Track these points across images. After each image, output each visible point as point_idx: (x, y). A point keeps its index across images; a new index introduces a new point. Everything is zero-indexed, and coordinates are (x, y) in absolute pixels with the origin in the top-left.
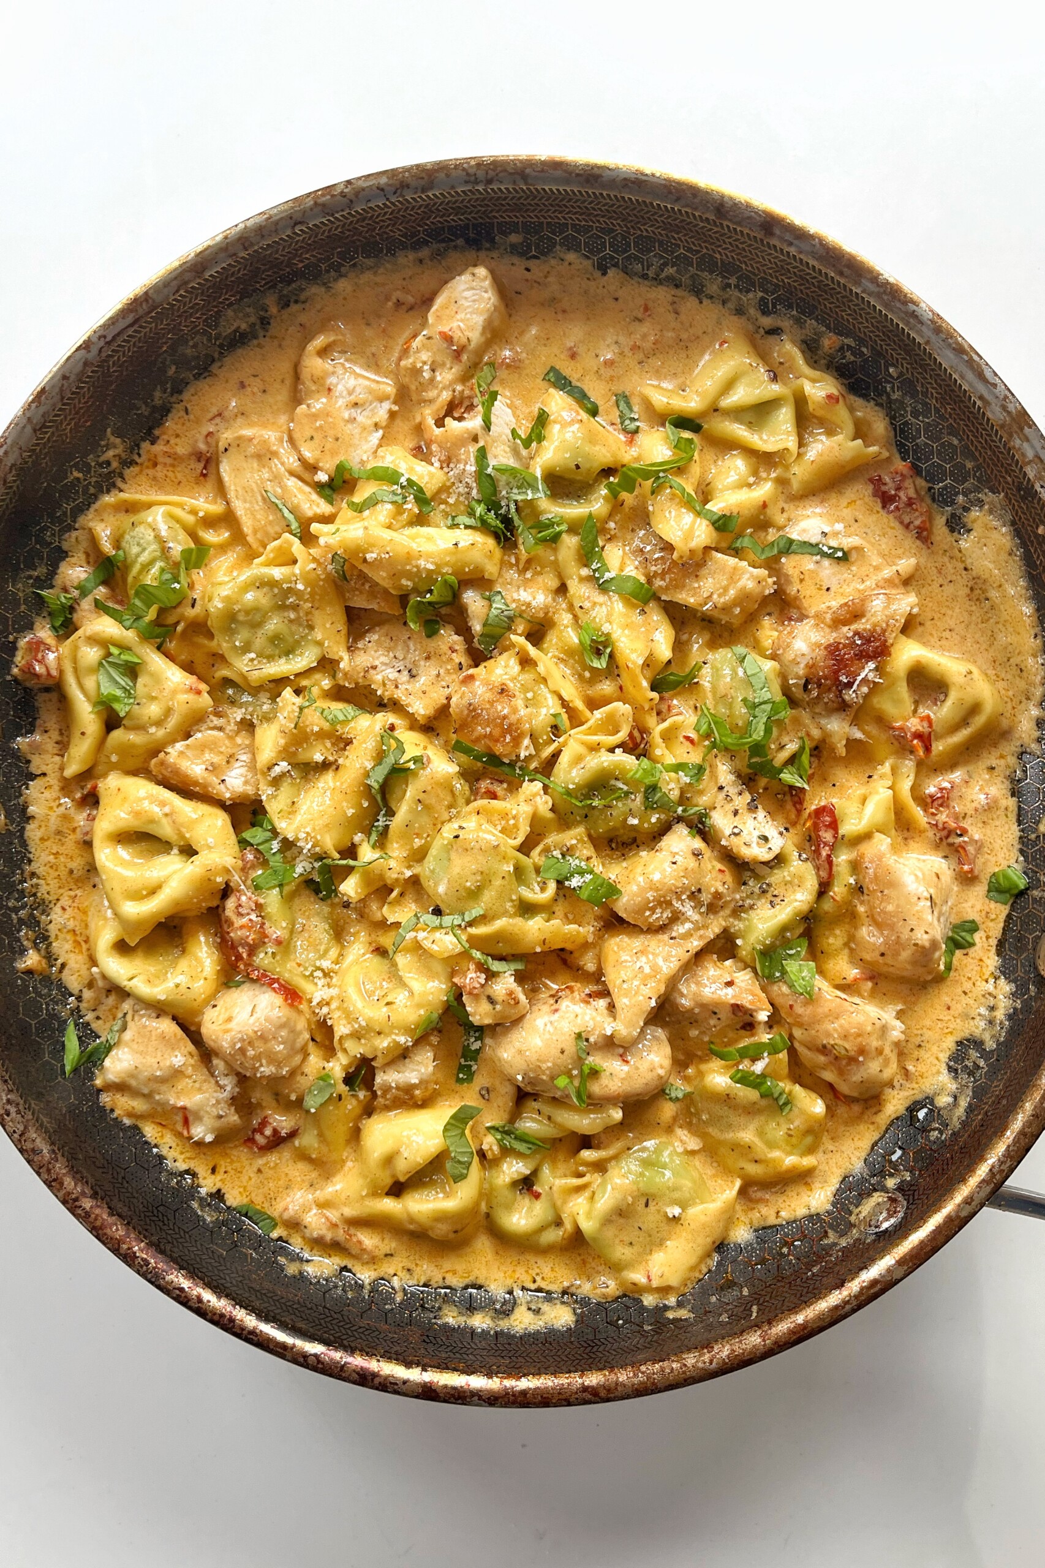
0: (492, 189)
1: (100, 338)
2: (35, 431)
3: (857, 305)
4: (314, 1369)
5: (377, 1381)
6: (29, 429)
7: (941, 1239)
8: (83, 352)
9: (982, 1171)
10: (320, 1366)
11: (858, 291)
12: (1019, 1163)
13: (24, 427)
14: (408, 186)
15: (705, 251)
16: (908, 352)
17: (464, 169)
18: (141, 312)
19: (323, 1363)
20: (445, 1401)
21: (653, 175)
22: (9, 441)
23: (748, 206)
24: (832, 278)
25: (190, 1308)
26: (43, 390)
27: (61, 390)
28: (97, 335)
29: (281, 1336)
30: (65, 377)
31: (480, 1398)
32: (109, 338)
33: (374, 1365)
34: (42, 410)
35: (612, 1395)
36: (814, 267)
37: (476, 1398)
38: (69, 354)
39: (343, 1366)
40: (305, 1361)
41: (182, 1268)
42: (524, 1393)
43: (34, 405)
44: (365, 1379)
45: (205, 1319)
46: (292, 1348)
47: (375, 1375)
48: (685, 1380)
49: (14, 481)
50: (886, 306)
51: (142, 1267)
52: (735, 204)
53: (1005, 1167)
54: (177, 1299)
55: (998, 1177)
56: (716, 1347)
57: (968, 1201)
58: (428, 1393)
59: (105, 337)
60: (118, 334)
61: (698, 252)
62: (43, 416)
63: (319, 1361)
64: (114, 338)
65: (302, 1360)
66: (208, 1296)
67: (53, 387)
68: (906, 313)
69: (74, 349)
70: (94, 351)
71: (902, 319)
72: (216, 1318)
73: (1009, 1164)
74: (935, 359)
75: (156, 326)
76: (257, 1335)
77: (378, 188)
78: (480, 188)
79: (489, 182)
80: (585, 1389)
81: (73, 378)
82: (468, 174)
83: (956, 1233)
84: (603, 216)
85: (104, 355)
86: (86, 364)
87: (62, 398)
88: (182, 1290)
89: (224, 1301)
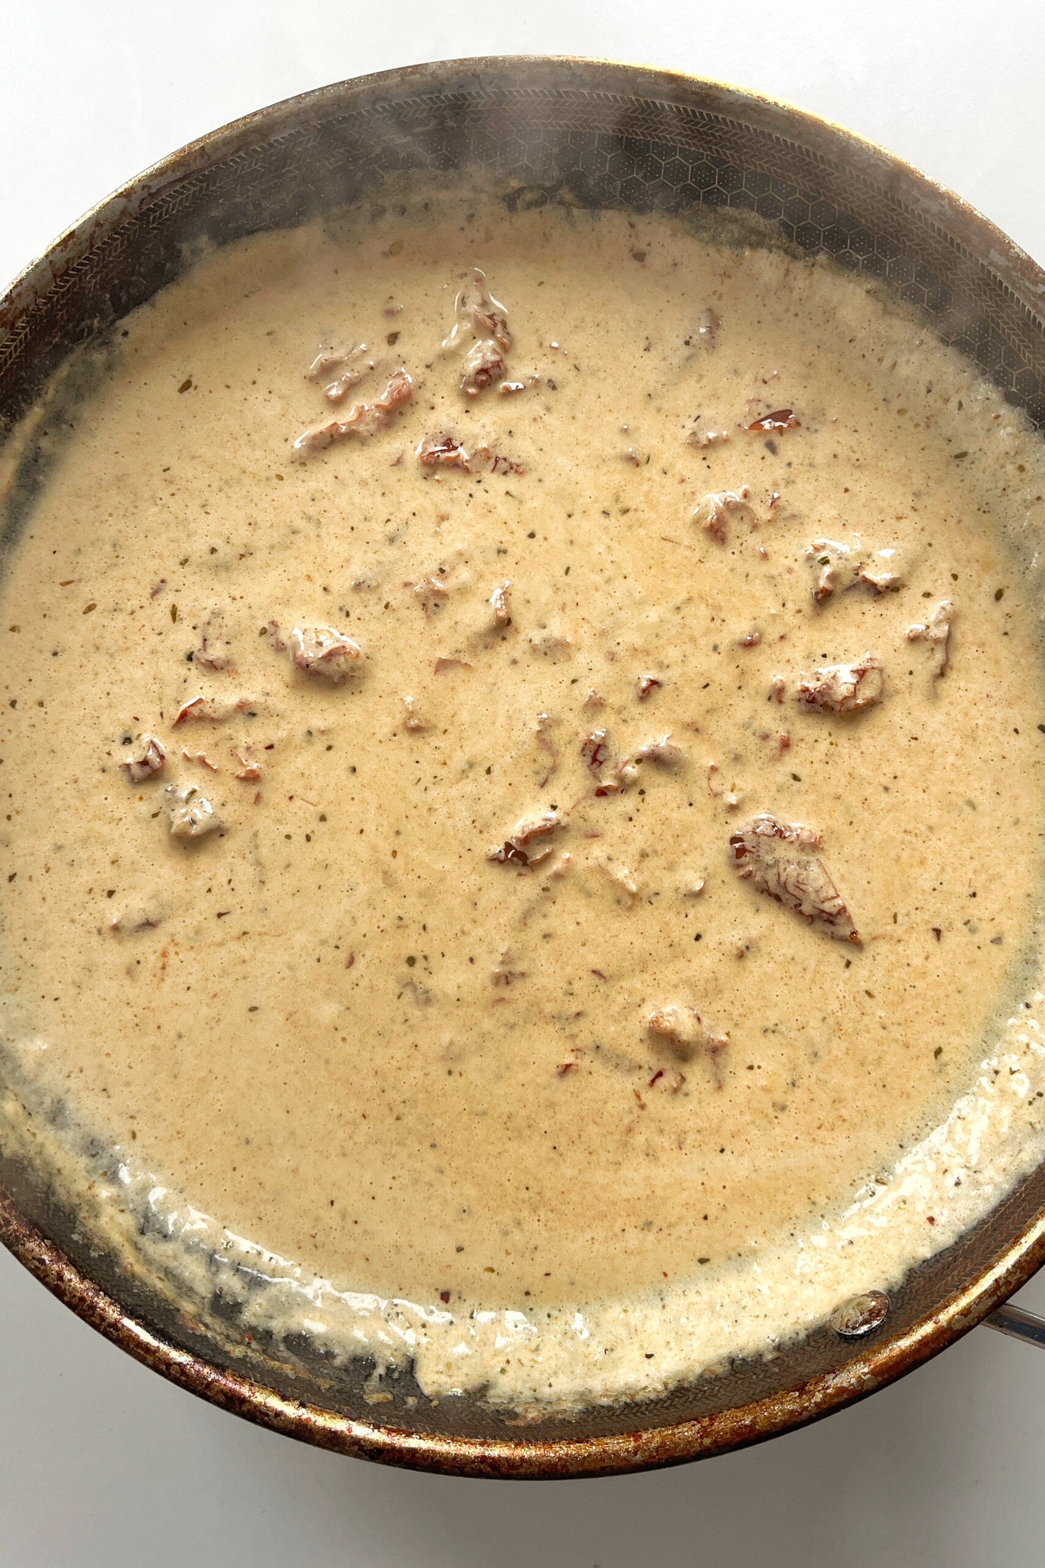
0: (598, 95)
1: (143, 187)
2: (55, 276)
3: (982, 278)
4: (176, 1381)
5: (245, 1408)
6: (49, 274)
7: (927, 1351)
8: (124, 200)
9: (987, 1282)
10: (183, 1378)
11: (985, 263)
12: (1030, 1276)
13: (43, 270)
14: (506, 77)
15: (822, 198)
17: (570, 68)
18: (193, 166)
19: (187, 1376)
20: (319, 1445)
21: (776, 104)
22: (25, 284)
23: (876, 152)
24: (958, 245)
25: (46, 1284)
26: (72, 235)
27: (92, 237)
28: (142, 185)
29: (145, 1336)
30: (98, 224)
31: (361, 1448)
32: (153, 191)
33: (245, 1391)
34: (66, 255)
35: (514, 1472)
36: (939, 229)
37: (356, 1448)
38: (107, 200)
39: (209, 1384)
40: (168, 1369)
41: (45, 1237)
42: (413, 1451)
43: (59, 249)
44: (233, 1403)
45: (62, 1300)
46: (155, 1352)
47: (243, 1400)
48: (602, 1468)
49: (23, 328)
50: (1013, 283)
52: (861, 149)
53: (1013, 1279)
54: (35, 1272)
55: (1003, 1289)
56: (645, 1436)
57: (965, 1312)
58: (300, 1432)
59: (149, 188)
60: (166, 187)
61: (814, 198)
62: (67, 262)
63: (183, 1373)
64: (158, 191)
65: (164, 1367)
66: (69, 1275)
67: (84, 232)
68: (1034, 294)
69: (113, 195)
70: (136, 201)
71: (1029, 300)
72: (75, 1301)
73: (1018, 1275)
75: (208, 185)
76: (117, 1329)
77: (474, 75)
78: (586, 91)
79: (596, 86)
80: (483, 1459)
81: (107, 226)
82: (574, 75)
83: (945, 1347)
84: (715, 144)
85: (145, 207)
86: (124, 212)
87: (92, 246)
88: (42, 1262)
89: (87, 1284)
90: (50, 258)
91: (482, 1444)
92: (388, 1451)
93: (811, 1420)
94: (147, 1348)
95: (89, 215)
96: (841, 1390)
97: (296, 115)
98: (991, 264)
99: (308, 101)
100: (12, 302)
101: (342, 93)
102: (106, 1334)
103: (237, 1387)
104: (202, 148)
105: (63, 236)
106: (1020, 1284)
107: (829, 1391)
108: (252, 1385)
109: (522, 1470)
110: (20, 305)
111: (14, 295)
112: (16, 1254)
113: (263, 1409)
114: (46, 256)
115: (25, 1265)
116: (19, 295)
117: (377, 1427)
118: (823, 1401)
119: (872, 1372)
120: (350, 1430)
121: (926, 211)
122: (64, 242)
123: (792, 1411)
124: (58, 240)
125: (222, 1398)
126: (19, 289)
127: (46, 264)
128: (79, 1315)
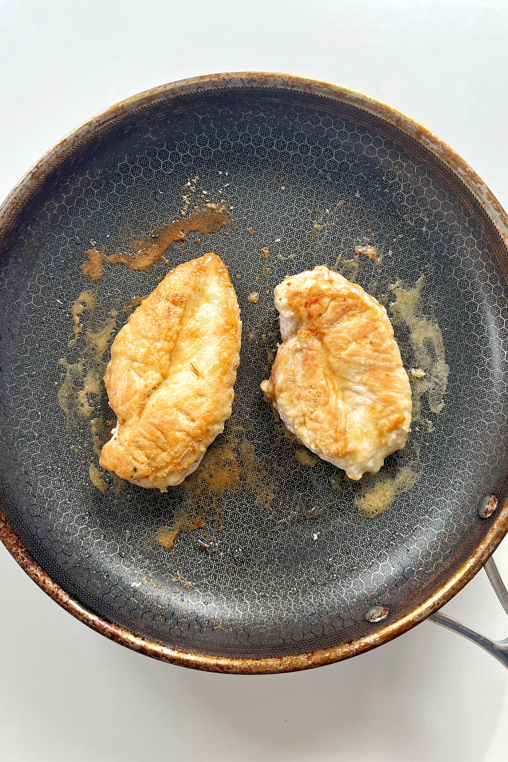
0: (294, 90)
2: (57, 158)
3: (454, 179)
4: (91, 627)
5: (119, 639)
6: (54, 157)
7: (404, 630)
8: (88, 126)
9: (430, 603)
10: (94, 626)
11: (456, 173)
12: (448, 601)
13: (53, 155)
14: (255, 81)
15: (389, 139)
16: (474, 206)
17: (283, 79)
18: (119, 113)
19: (96, 625)
20: (150, 656)
21: (370, 99)
22: (44, 161)
23: (412, 122)
24: (445, 164)
25: (39, 585)
26: (65, 140)
27: (74, 142)
28: (96, 120)
29: (79, 608)
30: (76, 136)
31: (167, 658)
32: (101, 123)
33: (119, 632)
34: (62, 150)
35: (229, 671)
36: (437, 157)
37: (165, 658)
38: (81, 126)
39: (105, 629)
40: (88, 622)
41: (39, 565)
42: (188, 661)
43: (59, 146)
44: (114, 637)
45: (45, 592)
46: (83, 615)
47: (118, 636)
48: (266, 671)
49: (43, 179)
50: (467, 182)
51: (20, 560)
52: (406, 121)
53: (441, 602)
54: (34, 579)
55: (436, 606)
56: (284, 659)
57: (420, 615)
58: (142, 651)
59: (99, 121)
60: (106, 121)
61: (385, 138)
62: (63, 152)
63: (94, 624)
64: (103, 123)
66: (48, 581)
67: (70, 140)
68: (476, 187)
69: (84, 124)
70: (93, 127)
71: (474, 190)
72: (50, 592)
73: (443, 601)
74: (486, 212)
75: (124, 121)
76: (67, 605)
77: (241, 79)
78: (289, 88)
79: (293, 87)
80: (217, 665)
81: (80, 137)
82: (284, 81)
83: (411, 628)
84: (344, 113)
85: (97, 130)
86: (88, 132)
87: (73, 145)
88: (37, 575)
89: (55, 585)
90: (56, 150)
91: (217, 659)
92: (178, 660)
93: (354, 655)
94: (79, 614)
95: (73, 132)
96: (367, 644)
97: (164, 93)
98: (458, 173)
99: (169, 88)
100: (38, 168)
101: (184, 84)
102: (62, 606)
103: (116, 631)
104: (123, 105)
105: (62, 141)
106: (443, 605)
107: (362, 644)
108: (122, 630)
109: (233, 671)
110: (42, 169)
111: (39, 165)
112: (26, 572)
113: (127, 640)
114: (54, 149)
115: (30, 576)
116: (42, 165)
117: (174, 650)
118: (359, 648)
119: (380, 637)
120: (162, 651)
121: (432, 149)
122: (62, 143)
123: (346, 652)
124: (59, 143)
125: (110, 635)
126: (42, 163)
127: (53, 153)
128: (52, 598)
